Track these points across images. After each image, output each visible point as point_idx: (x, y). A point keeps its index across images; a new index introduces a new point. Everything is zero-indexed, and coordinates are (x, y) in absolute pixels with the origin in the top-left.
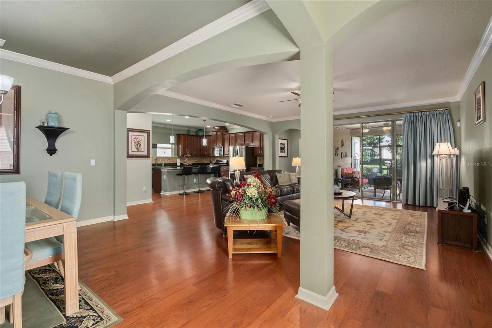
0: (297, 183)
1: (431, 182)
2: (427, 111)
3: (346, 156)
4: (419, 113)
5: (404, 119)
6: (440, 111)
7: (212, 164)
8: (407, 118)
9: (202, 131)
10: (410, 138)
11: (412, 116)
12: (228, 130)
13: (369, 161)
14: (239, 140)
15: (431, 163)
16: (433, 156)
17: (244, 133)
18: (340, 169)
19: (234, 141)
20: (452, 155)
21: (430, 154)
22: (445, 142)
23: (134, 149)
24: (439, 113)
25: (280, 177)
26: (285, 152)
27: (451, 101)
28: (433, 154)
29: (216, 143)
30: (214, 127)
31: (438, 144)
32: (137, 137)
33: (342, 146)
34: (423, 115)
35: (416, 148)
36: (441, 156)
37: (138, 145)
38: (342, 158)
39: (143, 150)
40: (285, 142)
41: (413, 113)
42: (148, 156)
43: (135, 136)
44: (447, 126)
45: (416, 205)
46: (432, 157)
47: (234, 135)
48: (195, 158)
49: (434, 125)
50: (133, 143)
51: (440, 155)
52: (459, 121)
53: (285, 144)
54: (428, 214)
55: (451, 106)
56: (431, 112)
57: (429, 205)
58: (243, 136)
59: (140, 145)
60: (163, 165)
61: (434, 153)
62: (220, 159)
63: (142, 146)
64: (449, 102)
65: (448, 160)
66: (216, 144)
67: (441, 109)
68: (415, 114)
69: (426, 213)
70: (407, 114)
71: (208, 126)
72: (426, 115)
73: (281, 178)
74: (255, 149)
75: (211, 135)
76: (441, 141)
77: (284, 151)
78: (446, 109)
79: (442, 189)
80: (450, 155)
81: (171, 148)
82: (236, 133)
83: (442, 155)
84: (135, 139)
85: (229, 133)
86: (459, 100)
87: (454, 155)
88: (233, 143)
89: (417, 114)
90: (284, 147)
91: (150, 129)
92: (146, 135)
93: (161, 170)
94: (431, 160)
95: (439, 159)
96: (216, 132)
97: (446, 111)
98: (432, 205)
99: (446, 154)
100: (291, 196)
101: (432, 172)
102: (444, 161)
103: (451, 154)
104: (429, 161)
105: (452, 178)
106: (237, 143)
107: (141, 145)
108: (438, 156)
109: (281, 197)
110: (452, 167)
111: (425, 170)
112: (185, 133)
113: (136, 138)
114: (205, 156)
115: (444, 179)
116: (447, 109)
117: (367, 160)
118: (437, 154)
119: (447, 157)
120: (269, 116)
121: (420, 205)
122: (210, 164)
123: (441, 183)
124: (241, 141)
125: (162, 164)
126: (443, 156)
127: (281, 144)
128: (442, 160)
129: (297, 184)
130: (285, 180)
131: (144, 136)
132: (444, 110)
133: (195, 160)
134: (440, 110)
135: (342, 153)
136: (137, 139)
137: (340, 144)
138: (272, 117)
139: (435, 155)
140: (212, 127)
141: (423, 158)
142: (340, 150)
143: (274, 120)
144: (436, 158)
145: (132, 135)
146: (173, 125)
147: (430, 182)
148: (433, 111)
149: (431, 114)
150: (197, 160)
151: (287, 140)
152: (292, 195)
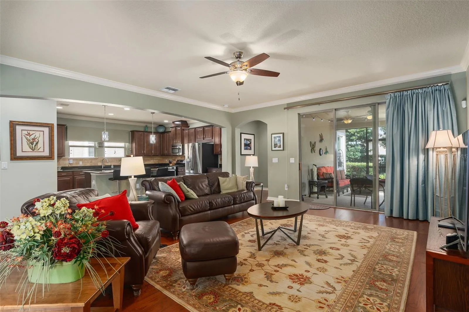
0: (245, 189)
1: (425, 185)
2: (419, 88)
3: (326, 152)
4: (409, 91)
5: (388, 101)
6: (437, 87)
7: (171, 165)
8: (391, 100)
9: (163, 127)
10: (396, 125)
11: (399, 97)
12: (188, 125)
13: (359, 158)
14: (198, 136)
15: (425, 160)
16: (428, 149)
17: (204, 127)
18: (316, 168)
19: (193, 138)
20: (454, 148)
21: (423, 148)
22: (444, 129)
23: (26, 148)
24: (436, 90)
25: (224, 182)
26: (251, 149)
27: (453, 72)
28: (426, 148)
29: (175, 140)
30: (173, 122)
31: (434, 133)
32: (31, 133)
33: (321, 140)
34: (414, 93)
35: (403, 139)
36: (438, 150)
37: (33, 143)
38: (320, 155)
39: (41, 150)
40: (251, 137)
41: (400, 92)
42: (51, 158)
43: (29, 132)
44: (448, 107)
45: (403, 218)
46: (426, 151)
47: (193, 131)
48: (155, 158)
49: (429, 107)
50: (24, 140)
51: (437, 148)
52: (465, 99)
53: (251, 140)
54: (418, 235)
55: (453, 79)
56: (425, 89)
57: (421, 217)
58: (203, 130)
59: (37, 143)
60: (112, 167)
61: (430, 145)
62: (181, 159)
63: (40, 145)
64: (451, 74)
65: (449, 155)
66: (175, 142)
67: (439, 85)
68: (403, 94)
69: (415, 233)
70: (392, 94)
71: (166, 121)
72: (418, 94)
73: (226, 183)
74: (214, 146)
75: (170, 131)
76: (439, 128)
77: (249, 147)
78: (446, 84)
79: (439, 196)
80: (451, 148)
81: (124, 148)
82: (195, 128)
83: (440, 148)
84: (27, 135)
85: (190, 128)
86: (465, 71)
87: (457, 149)
88: (192, 140)
89: (405, 93)
90: (249, 143)
91: (54, 121)
92: (46, 130)
93: (91, 173)
94: (424, 156)
95: (435, 153)
96: (175, 128)
97: (446, 86)
98: (425, 219)
99: (445, 148)
100: (231, 208)
101: (426, 172)
102: (442, 157)
103: (453, 146)
104: (422, 157)
105: (453, 181)
106: (197, 140)
107: (39, 142)
108: (435, 149)
109: (212, 211)
110: (454, 164)
111: (417, 169)
112: (142, 129)
113: (29, 134)
114: (165, 156)
115: (443, 183)
116: (448, 84)
117: (357, 156)
118: (433, 147)
119: (446, 151)
120: (224, 106)
121: (409, 218)
122: (170, 165)
123: (438, 189)
124: (200, 137)
125: (111, 165)
126: (442, 149)
127: (245, 139)
128: (439, 156)
129: (245, 192)
130: (230, 185)
131: (43, 131)
132: (443, 85)
133: (155, 161)
134: (437, 85)
135: (320, 149)
136: (31, 135)
137: (318, 139)
138: (227, 106)
139: (430, 148)
140: (172, 122)
141: (414, 153)
142: (318, 146)
143: (233, 111)
144: (431, 153)
145: (22, 130)
146: (106, 119)
147: (422, 187)
148: (428, 88)
149: (425, 92)
150: (157, 161)
151: (254, 135)
152: (233, 206)
